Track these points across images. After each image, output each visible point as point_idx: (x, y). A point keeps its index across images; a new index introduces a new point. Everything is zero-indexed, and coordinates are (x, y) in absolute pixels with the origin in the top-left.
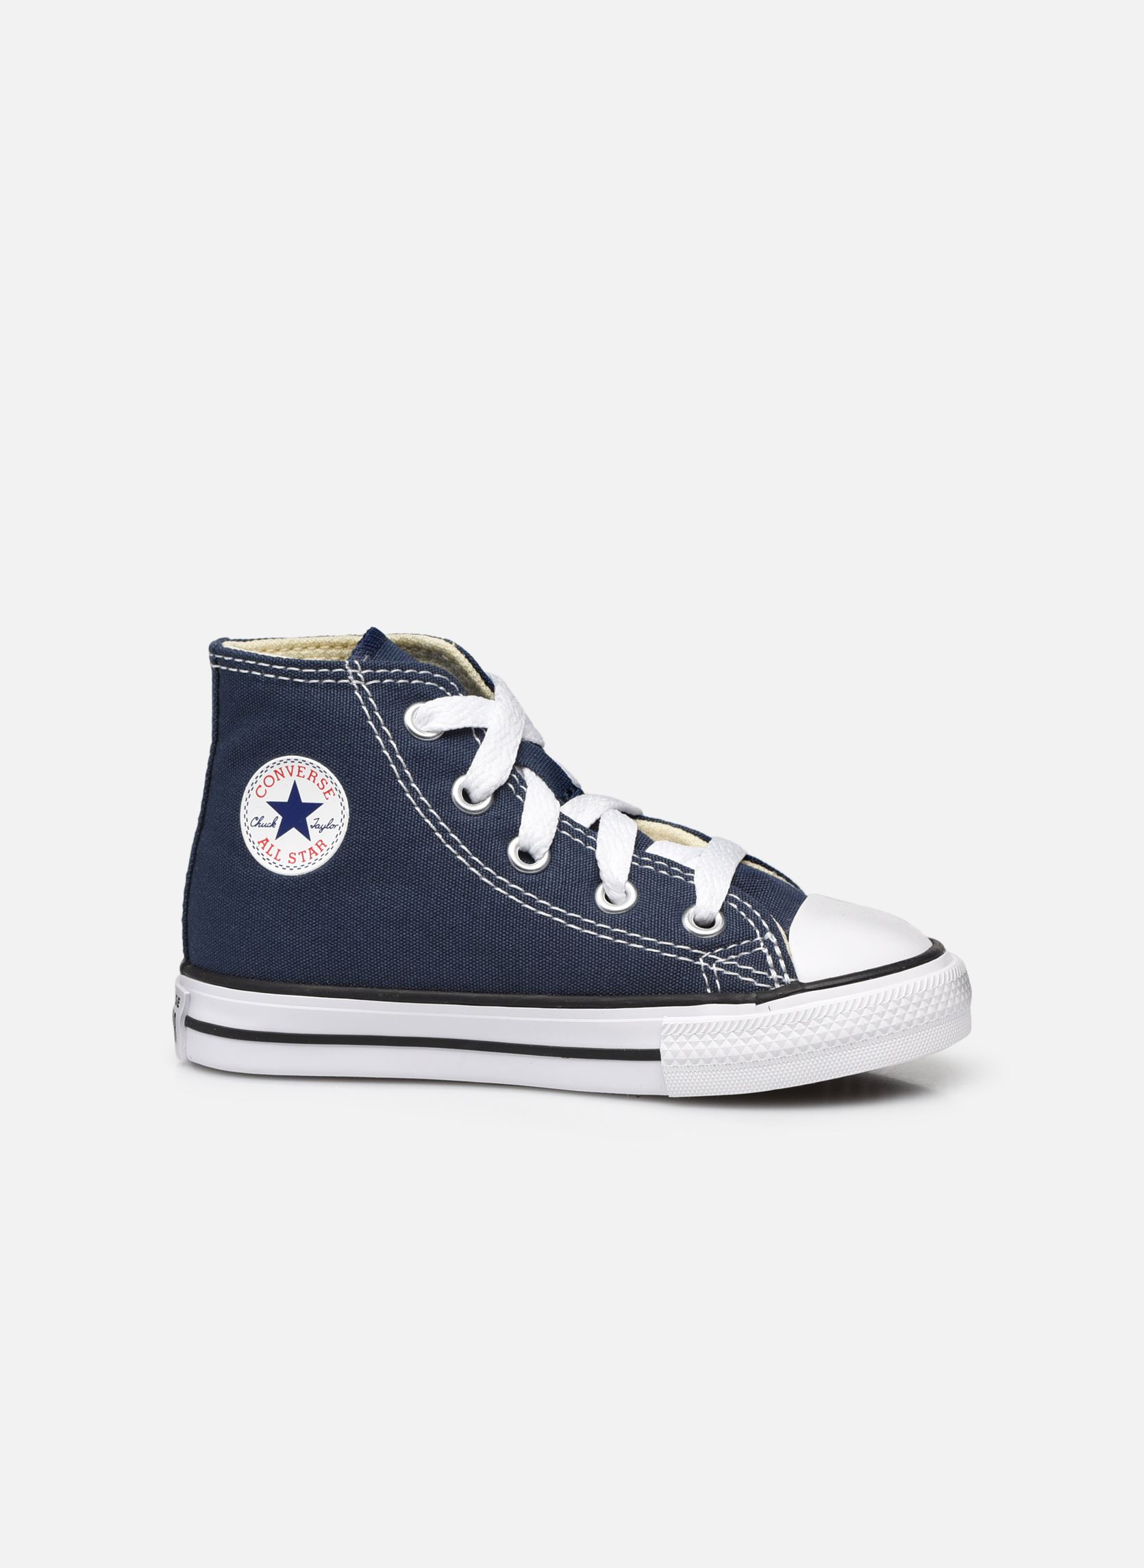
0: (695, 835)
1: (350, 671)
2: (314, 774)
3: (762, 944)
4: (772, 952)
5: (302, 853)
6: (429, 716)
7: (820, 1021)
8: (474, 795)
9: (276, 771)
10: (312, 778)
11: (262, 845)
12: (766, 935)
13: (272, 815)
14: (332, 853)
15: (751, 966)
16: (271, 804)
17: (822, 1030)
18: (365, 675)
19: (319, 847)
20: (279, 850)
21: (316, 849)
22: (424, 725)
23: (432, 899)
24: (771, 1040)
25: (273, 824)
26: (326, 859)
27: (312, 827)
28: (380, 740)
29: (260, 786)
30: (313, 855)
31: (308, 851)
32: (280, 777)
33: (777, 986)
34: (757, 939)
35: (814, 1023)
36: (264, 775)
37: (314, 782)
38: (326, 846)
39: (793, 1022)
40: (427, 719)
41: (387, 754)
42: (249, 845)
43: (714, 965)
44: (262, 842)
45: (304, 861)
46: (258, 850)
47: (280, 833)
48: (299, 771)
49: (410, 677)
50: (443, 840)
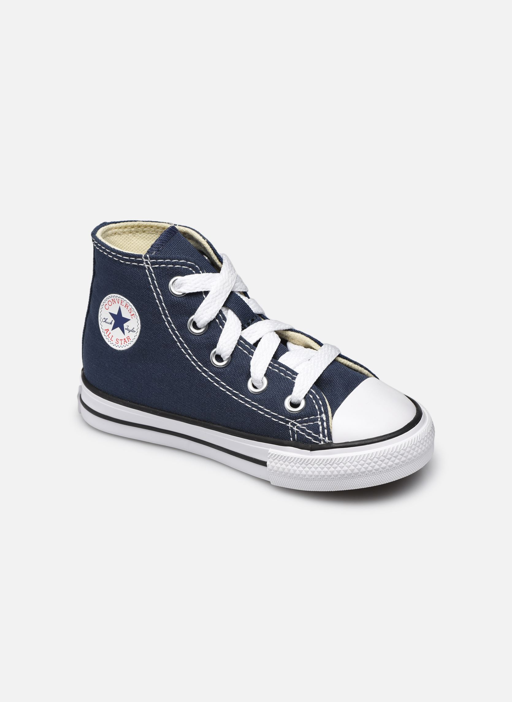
0: (316, 342)
1: (145, 260)
2: (127, 305)
3: (319, 419)
4: (322, 424)
5: (121, 340)
6: (181, 284)
7: (338, 464)
8: (199, 325)
9: (112, 300)
10: (126, 307)
11: (106, 331)
12: (322, 415)
13: (110, 319)
14: (132, 344)
15: (311, 431)
16: (111, 314)
17: (339, 469)
18: (151, 263)
19: (128, 339)
20: (112, 336)
21: (126, 340)
22: (178, 288)
23: (174, 374)
24: (315, 470)
25: (111, 323)
26: (130, 346)
27: (126, 329)
28: (155, 295)
29: (106, 304)
30: (125, 343)
31: (123, 340)
32: (114, 303)
33: (322, 443)
34: (317, 417)
35: (335, 465)
36: (108, 300)
37: (127, 309)
38: (130, 340)
39: (325, 463)
40: (180, 285)
41: (158, 302)
42: (101, 330)
43: (295, 427)
44: (106, 330)
45: (121, 344)
46: (104, 333)
47: (114, 328)
48: (121, 302)
49: (174, 264)
50: (180, 347)
